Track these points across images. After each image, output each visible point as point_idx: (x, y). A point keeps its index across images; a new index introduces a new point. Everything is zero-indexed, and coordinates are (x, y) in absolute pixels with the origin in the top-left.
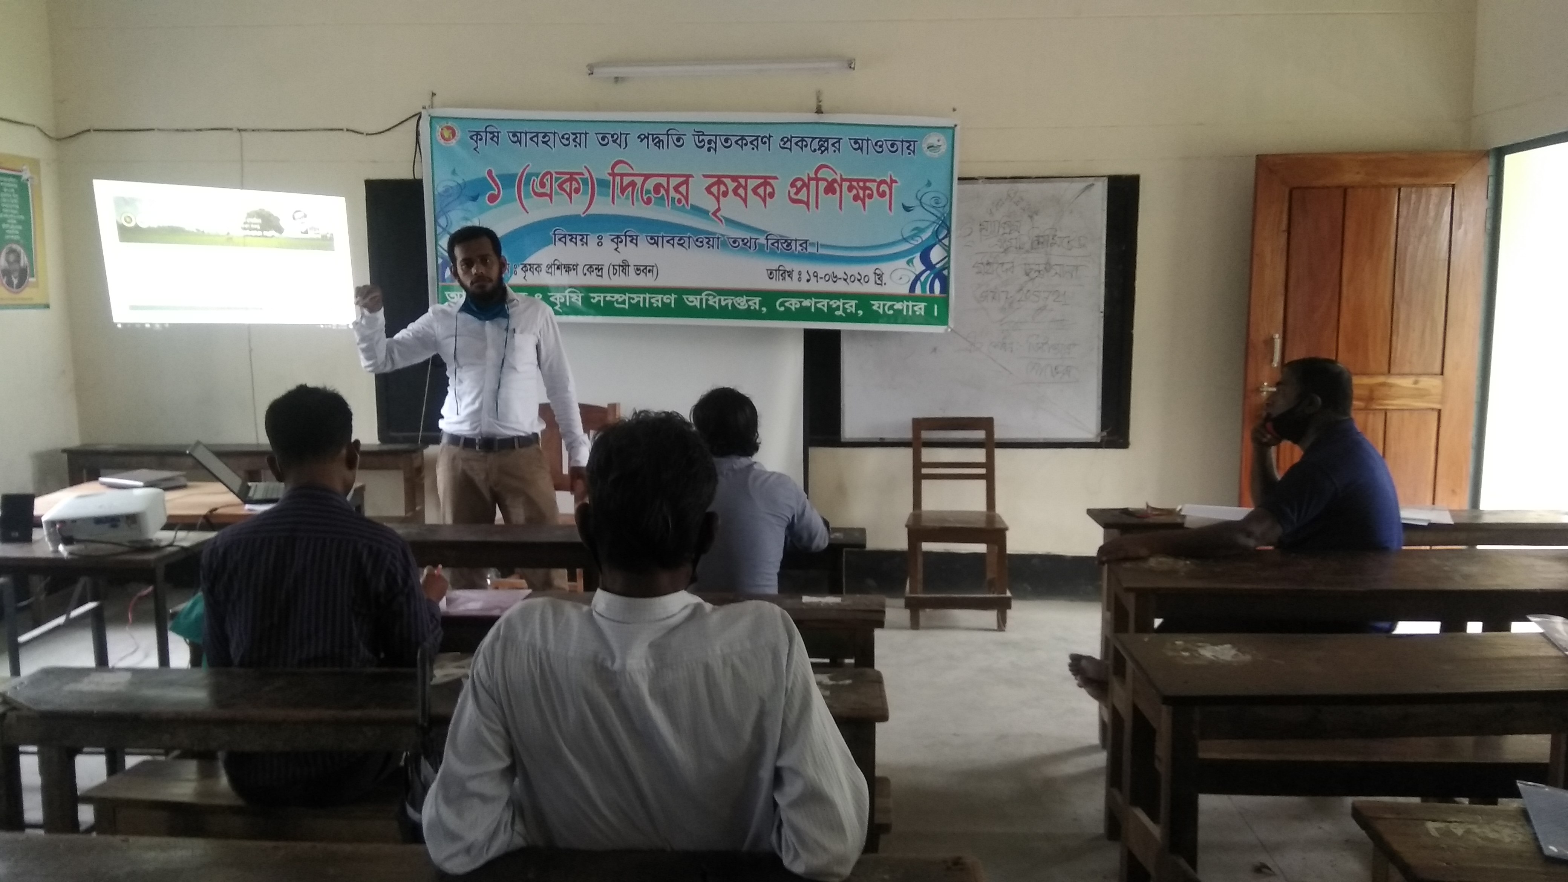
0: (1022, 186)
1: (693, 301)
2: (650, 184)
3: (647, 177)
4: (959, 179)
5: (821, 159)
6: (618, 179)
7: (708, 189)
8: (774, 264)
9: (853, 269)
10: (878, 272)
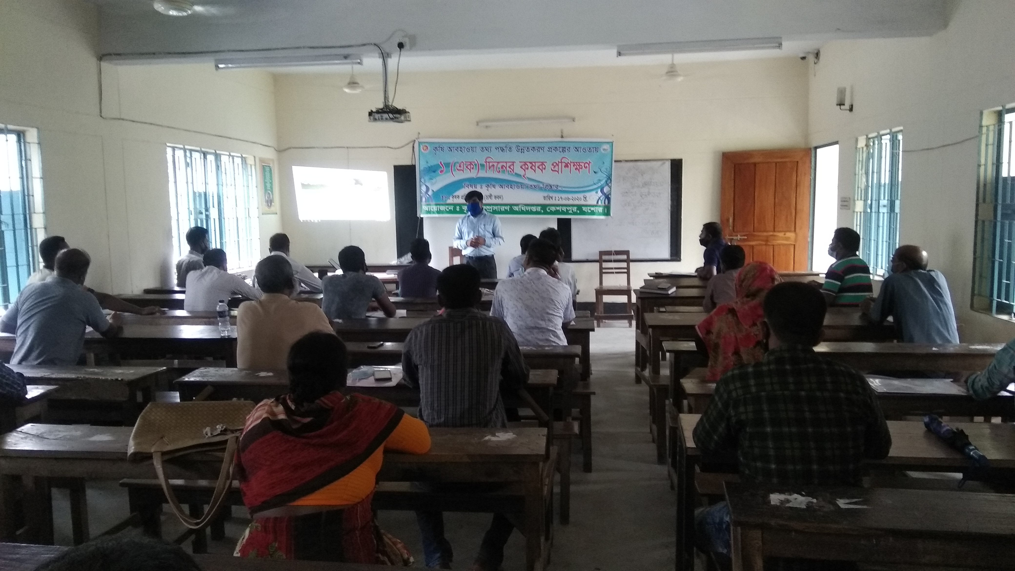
0: (639, 164)
1: (516, 208)
2: (500, 166)
3: (498, 163)
4: (615, 161)
5: (563, 155)
6: (488, 164)
7: (521, 167)
8: (546, 194)
9: (576, 196)
10: (585, 196)
